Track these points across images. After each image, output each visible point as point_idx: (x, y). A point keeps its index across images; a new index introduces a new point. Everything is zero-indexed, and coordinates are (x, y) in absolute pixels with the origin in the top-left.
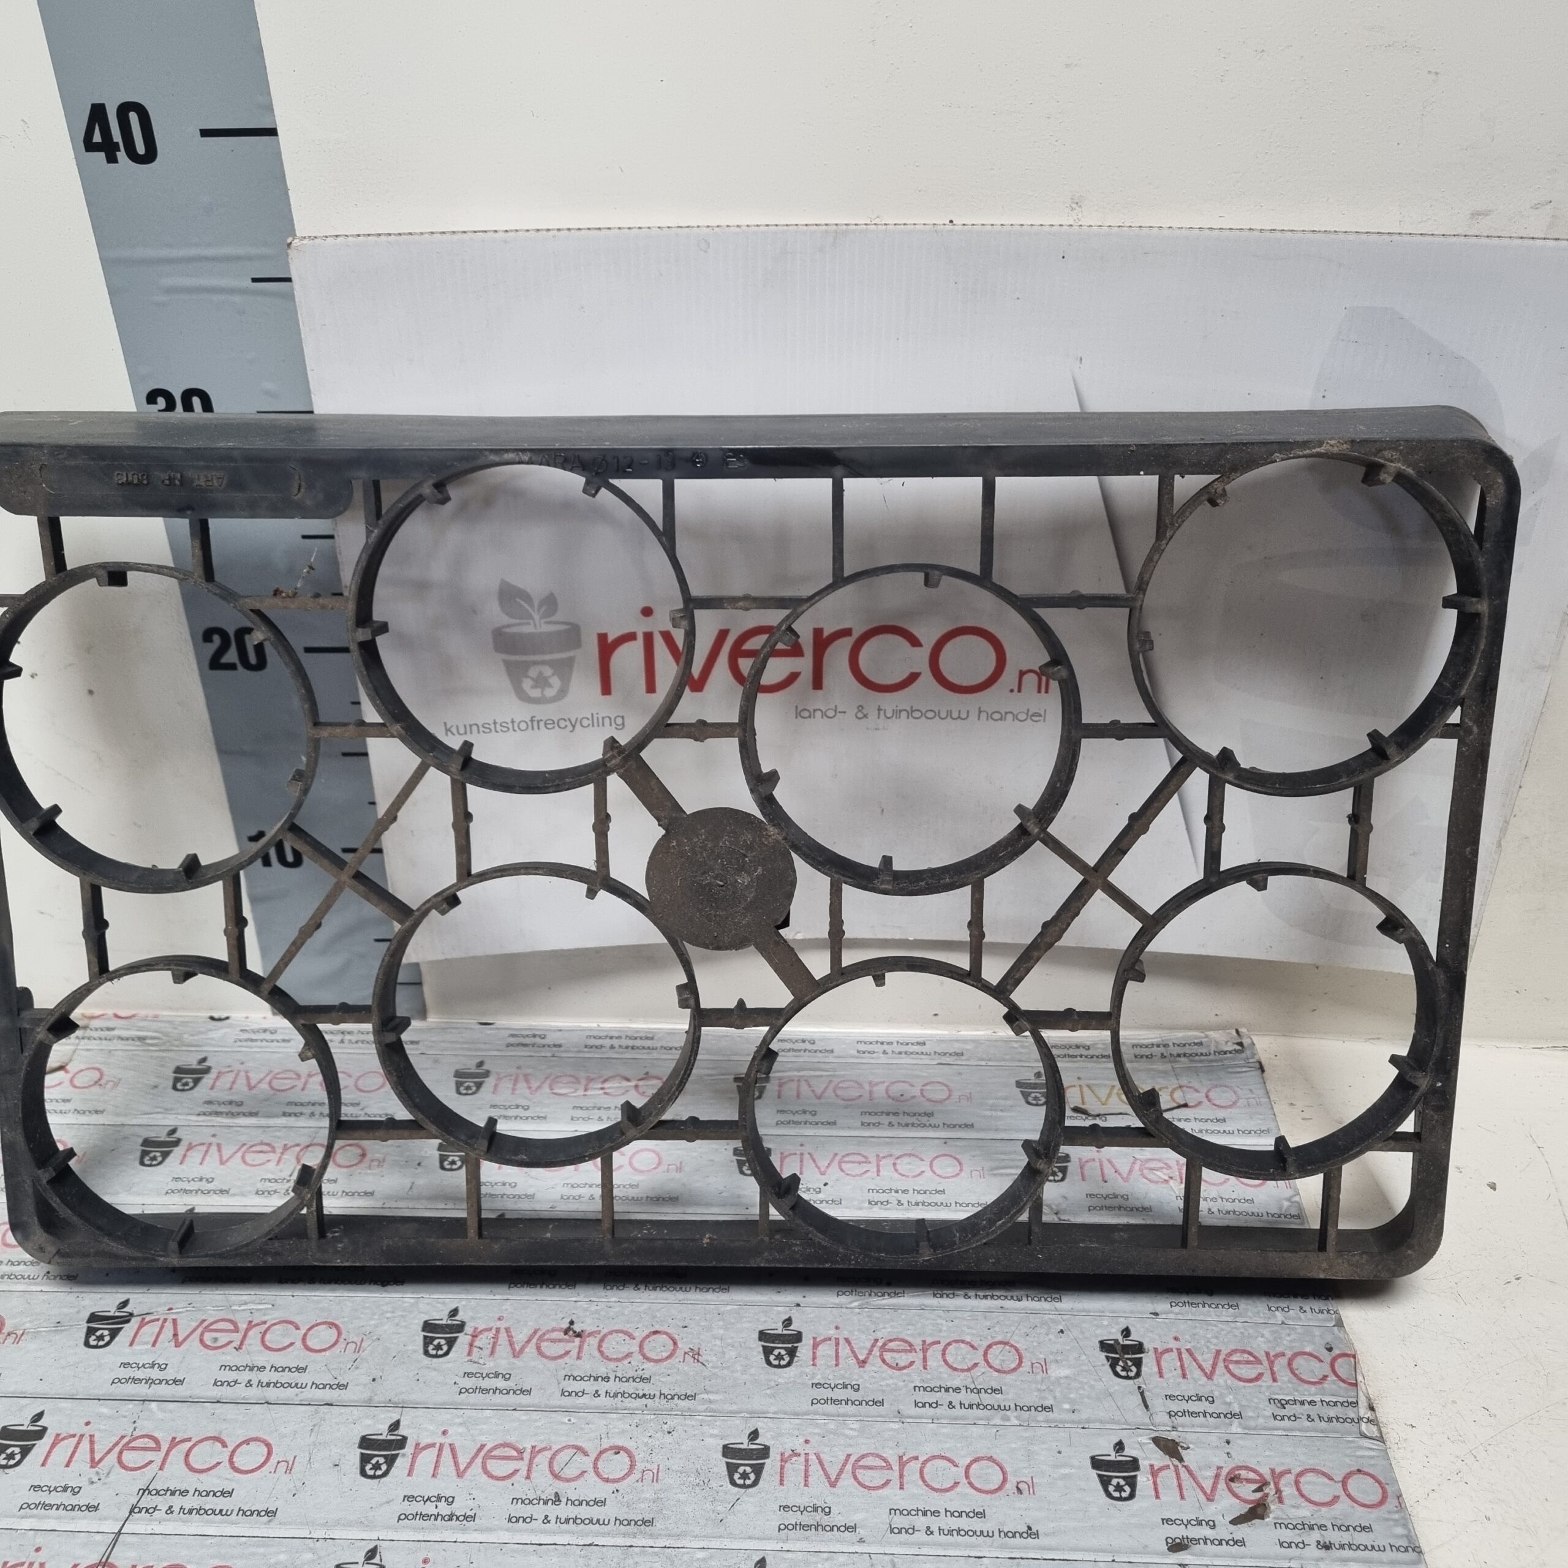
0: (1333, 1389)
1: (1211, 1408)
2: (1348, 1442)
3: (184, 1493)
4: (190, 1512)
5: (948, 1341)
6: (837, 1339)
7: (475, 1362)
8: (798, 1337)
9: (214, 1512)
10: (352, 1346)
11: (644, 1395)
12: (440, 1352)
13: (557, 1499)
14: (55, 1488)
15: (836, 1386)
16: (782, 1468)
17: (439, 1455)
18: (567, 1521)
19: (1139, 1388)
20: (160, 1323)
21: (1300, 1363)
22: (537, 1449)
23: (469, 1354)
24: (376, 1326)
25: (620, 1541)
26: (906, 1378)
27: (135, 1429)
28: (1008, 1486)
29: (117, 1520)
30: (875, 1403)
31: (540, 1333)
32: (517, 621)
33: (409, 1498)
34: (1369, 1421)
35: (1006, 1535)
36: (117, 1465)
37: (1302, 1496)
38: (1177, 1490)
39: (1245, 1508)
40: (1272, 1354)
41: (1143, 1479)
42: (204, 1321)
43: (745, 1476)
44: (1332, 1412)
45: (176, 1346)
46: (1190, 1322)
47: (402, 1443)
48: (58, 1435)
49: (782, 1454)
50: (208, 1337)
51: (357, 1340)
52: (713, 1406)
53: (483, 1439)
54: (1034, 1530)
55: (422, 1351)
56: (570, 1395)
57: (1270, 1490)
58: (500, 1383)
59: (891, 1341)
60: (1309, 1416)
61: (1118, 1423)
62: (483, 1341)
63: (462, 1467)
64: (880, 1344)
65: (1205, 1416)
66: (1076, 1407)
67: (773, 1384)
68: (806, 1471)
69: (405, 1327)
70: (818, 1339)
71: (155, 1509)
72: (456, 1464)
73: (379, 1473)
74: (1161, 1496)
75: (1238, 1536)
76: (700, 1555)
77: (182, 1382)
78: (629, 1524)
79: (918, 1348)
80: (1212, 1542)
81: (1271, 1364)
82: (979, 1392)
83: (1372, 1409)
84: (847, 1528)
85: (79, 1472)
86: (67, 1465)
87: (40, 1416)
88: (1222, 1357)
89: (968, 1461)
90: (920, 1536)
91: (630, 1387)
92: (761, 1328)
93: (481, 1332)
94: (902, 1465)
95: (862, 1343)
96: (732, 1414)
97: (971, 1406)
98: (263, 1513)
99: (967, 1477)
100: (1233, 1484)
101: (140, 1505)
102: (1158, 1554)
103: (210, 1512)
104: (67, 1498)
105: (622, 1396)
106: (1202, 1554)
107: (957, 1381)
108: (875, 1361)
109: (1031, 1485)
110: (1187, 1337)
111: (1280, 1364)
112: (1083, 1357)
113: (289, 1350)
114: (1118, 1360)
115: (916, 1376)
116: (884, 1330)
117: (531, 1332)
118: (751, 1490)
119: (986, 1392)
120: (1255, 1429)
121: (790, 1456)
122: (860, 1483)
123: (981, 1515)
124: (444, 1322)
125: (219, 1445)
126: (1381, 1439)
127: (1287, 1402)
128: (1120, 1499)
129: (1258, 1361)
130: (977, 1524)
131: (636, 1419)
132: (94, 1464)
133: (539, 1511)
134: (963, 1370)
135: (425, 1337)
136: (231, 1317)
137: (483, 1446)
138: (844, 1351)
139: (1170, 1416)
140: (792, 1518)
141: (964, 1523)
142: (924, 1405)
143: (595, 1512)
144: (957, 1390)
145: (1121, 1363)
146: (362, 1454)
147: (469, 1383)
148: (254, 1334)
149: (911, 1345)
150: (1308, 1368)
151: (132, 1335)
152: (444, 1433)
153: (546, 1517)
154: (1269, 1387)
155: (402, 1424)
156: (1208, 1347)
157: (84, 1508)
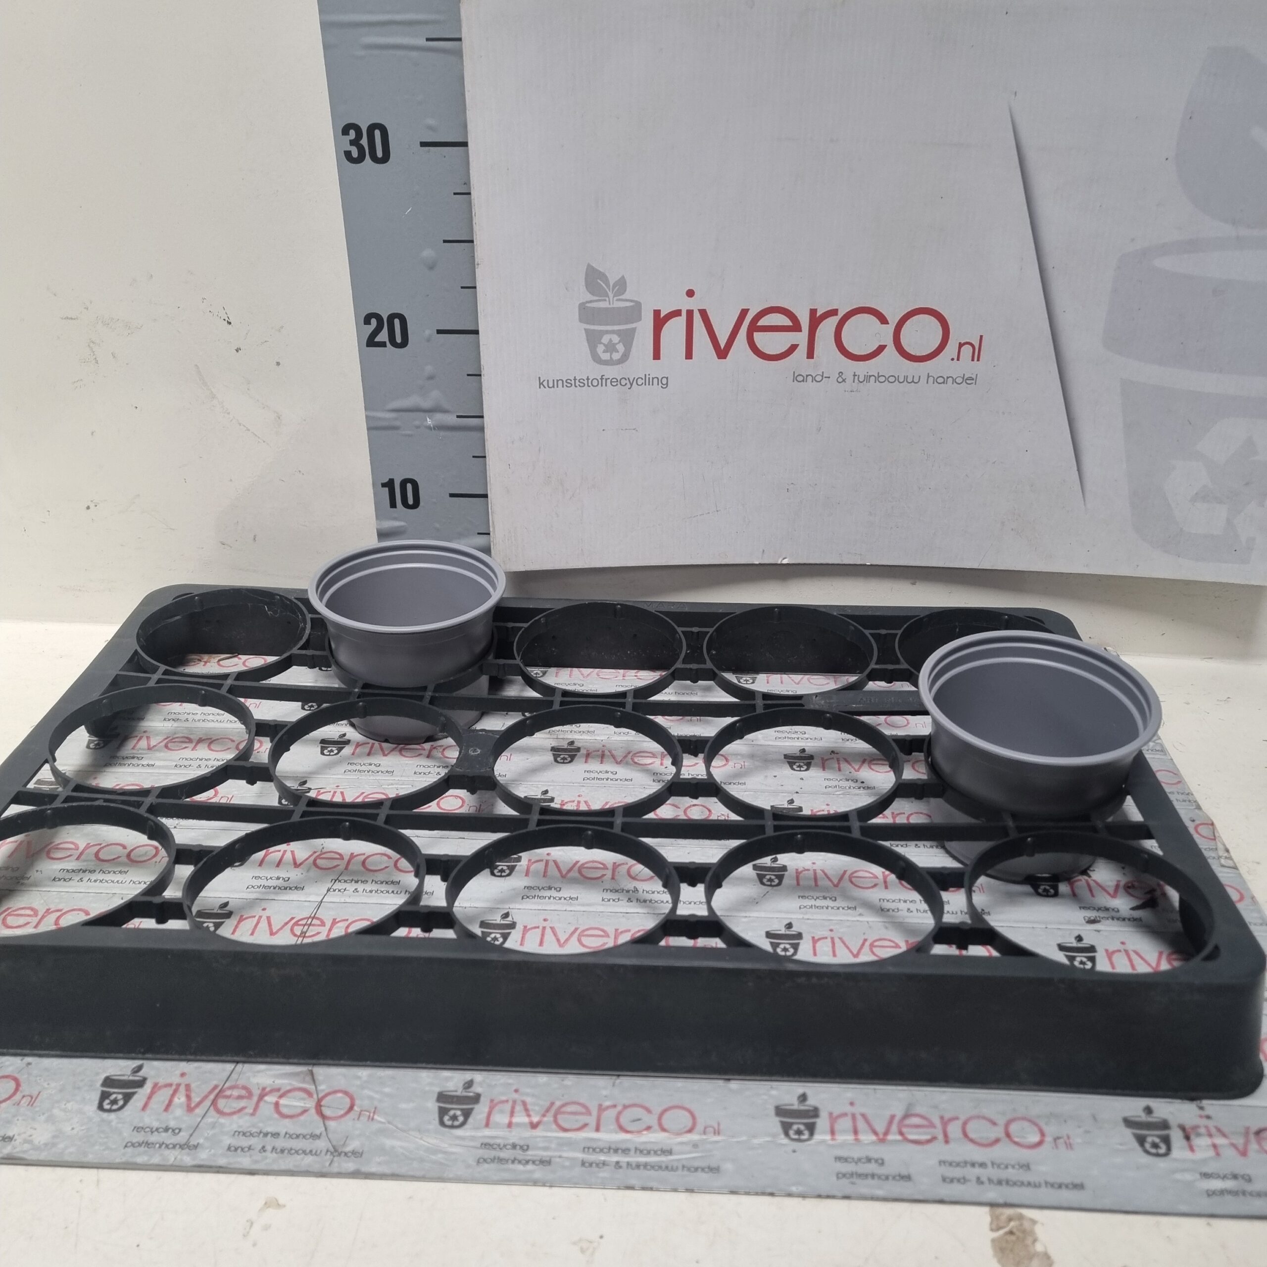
8: (799, 809)
10: (473, 808)
14: (271, 878)
16: (797, 876)
17: (546, 866)
27: (323, 848)
31: (610, 804)
32: (597, 298)
33: (527, 887)
34: (1226, 858)
36: (313, 866)
41: (1063, 886)
43: (769, 882)
47: (518, 859)
49: (796, 870)
51: (477, 805)
62: (569, 807)
63: (564, 873)
71: (345, 890)
72: (559, 870)
73: (504, 874)
83: (1227, 851)
85: (287, 870)
86: (277, 866)
93: (567, 803)
101: (334, 888)
102: (1081, 925)
104: (280, 883)
106: (1111, 926)
124: (539, 797)
126: (1235, 868)
128: (1048, 896)
132: (296, 865)
137: (577, 862)
157: (293, 888)
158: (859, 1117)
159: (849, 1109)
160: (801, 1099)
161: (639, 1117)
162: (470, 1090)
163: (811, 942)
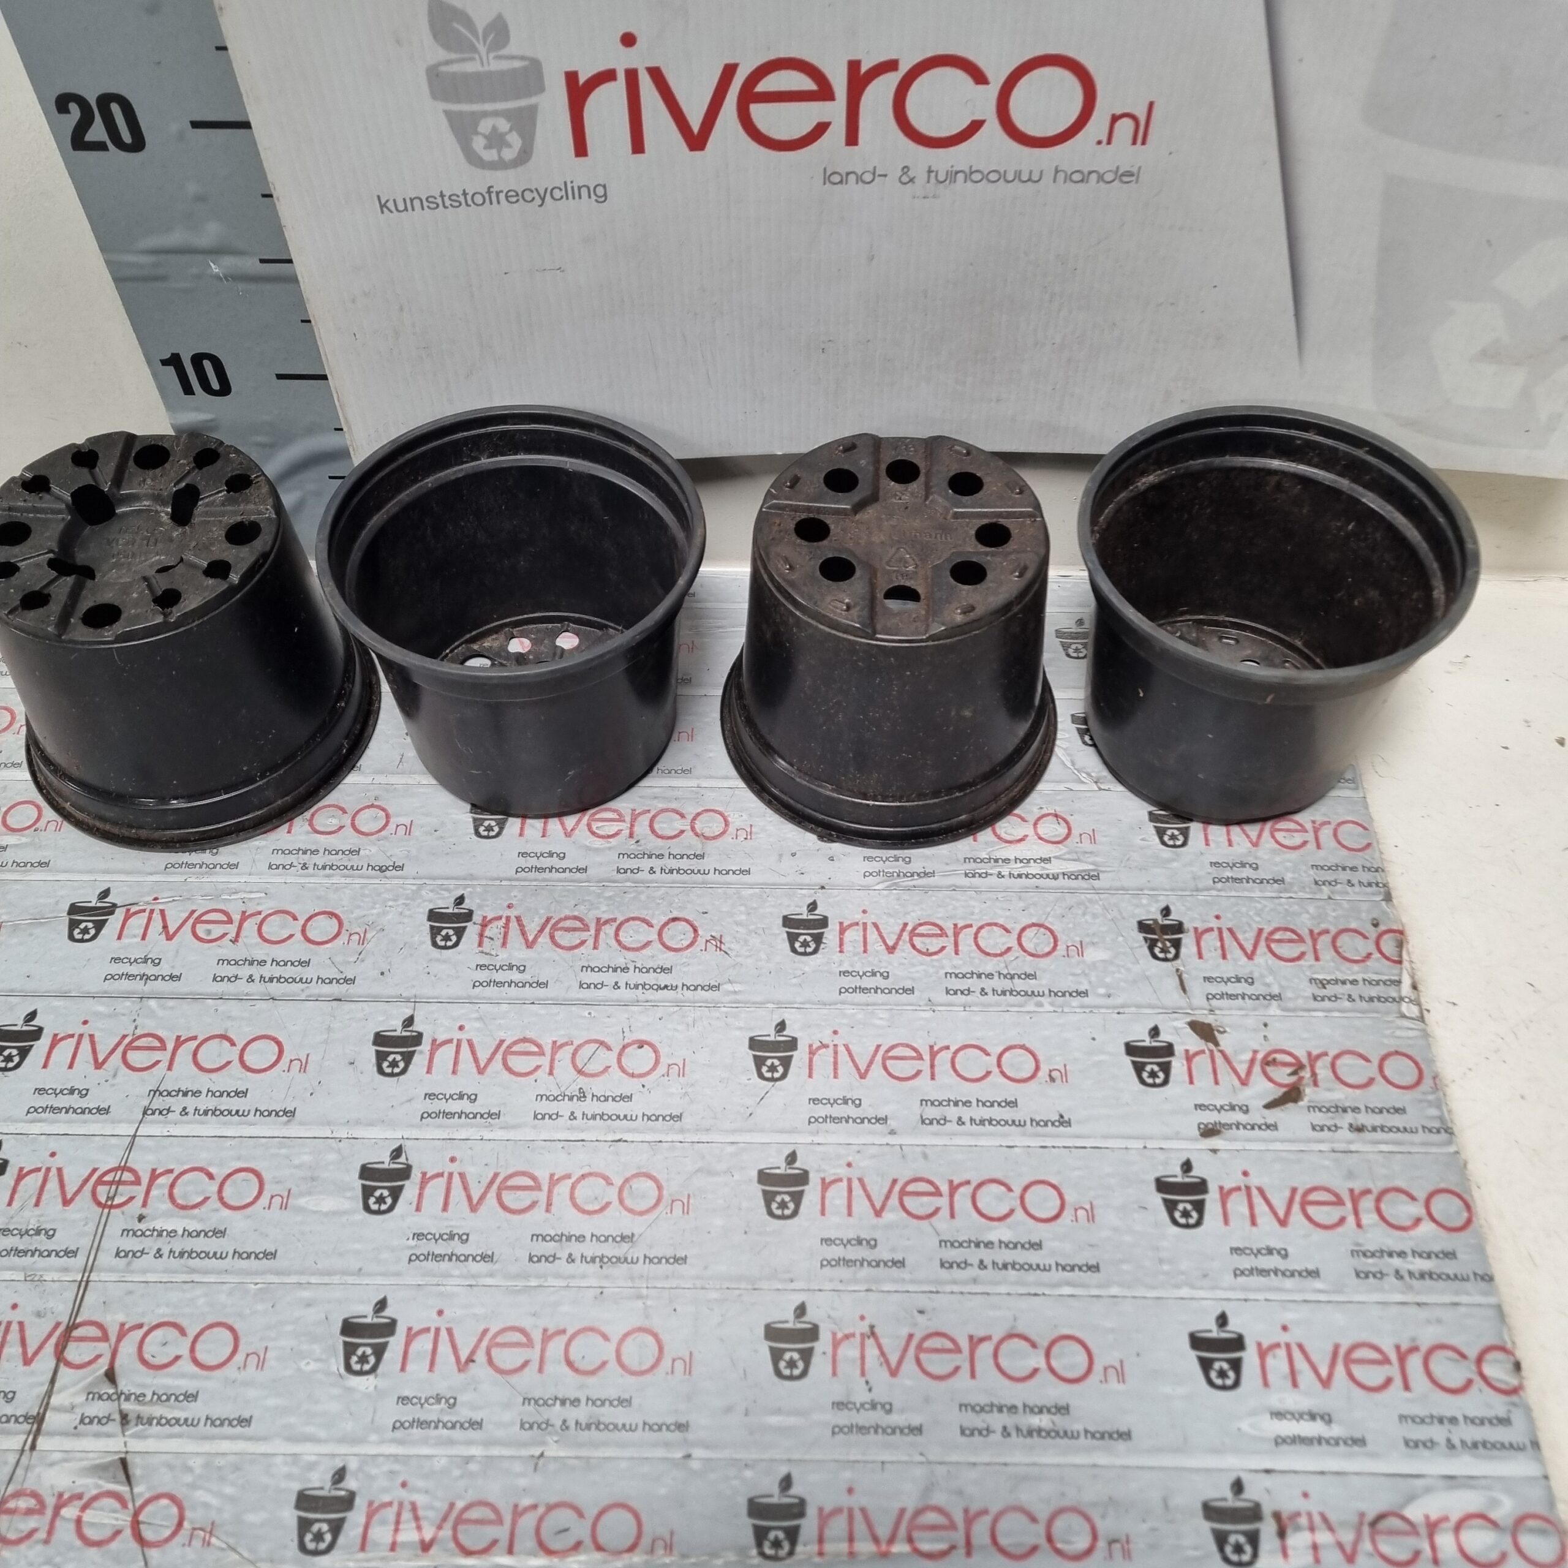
0: (1378, 968)
1: (1249, 990)
2: (1388, 1022)
3: (196, 1093)
4: (206, 1113)
5: (980, 924)
6: (865, 924)
7: (487, 954)
8: (824, 922)
9: (230, 1112)
10: (355, 937)
11: (666, 987)
12: (449, 944)
13: (582, 1096)
14: (61, 1091)
15: (864, 974)
16: (811, 1061)
17: (457, 1052)
18: (594, 1117)
19: (1177, 970)
20: (147, 914)
21: (1344, 941)
22: (558, 1044)
23: (480, 944)
24: (378, 915)
25: (648, 1137)
26: (936, 964)
27: (136, 1028)
28: (1040, 1074)
29: (130, 1122)
30: (905, 990)
31: (553, 921)
32: (458, 56)
33: (429, 1096)
34: (1411, 1001)
35: (1038, 1124)
36: (123, 1066)
37: (1338, 1078)
38: (1212, 1076)
39: (1280, 1092)
40: (1316, 931)
41: (1178, 1065)
42: (193, 912)
43: (773, 1069)
44: (1374, 992)
45: (168, 939)
46: (1233, 900)
47: (417, 1039)
48: (56, 1035)
49: (810, 1046)
50: (201, 930)
51: (361, 931)
52: (738, 997)
53: (502, 1035)
54: (1066, 1118)
55: (429, 942)
56: (589, 987)
57: (1306, 1074)
58: (515, 976)
59: (921, 925)
60: (1350, 996)
61: (1153, 1007)
62: (494, 930)
63: (482, 1064)
64: (909, 928)
65: (1243, 998)
66: (1112, 991)
67: (799, 973)
68: (836, 1064)
69: (411, 916)
70: (845, 924)
71: (169, 1110)
72: (476, 1060)
73: (396, 1070)
74: (1195, 1081)
75: (1270, 1121)
76: (730, 1149)
77: (179, 978)
78: (657, 1119)
79: (950, 932)
80: (1245, 1127)
81: (1315, 941)
82: (1012, 978)
83: (1414, 987)
84: (878, 1120)
85: (84, 1073)
86: (71, 1066)
87: (32, 1015)
88: (1264, 935)
89: (1000, 1049)
90: (952, 1127)
91: (651, 978)
92: (785, 913)
93: (491, 921)
94: (933, 1054)
95: (891, 928)
96: (760, 1005)
97: (1004, 993)
98: (281, 1113)
99: (999, 1065)
100: (1269, 1069)
101: (154, 1106)
102: (1192, 1139)
103: (226, 1113)
104: (74, 1101)
105: (643, 987)
106: (1235, 1140)
107: (990, 965)
108: (904, 946)
109: (1063, 1071)
110: (1229, 915)
111: (1324, 941)
112: (1121, 939)
113: (289, 942)
114: (1156, 941)
115: (948, 962)
116: (913, 914)
117: (543, 921)
118: (778, 1083)
119: (1019, 977)
120: (1294, 1010)
121: (819, 1048)
122: (890, 1074)
123: (1013, 1104)
124: (450, 911)
125: (226, 1044)
126: (1421, 1019)
127: (1329, 982)
128: (1154, 1085)
129: (1301, 940)
130: (1007, 1114)
131: (660, 1012)
132: (98, 1065)
133: (565, 1107)
134: (996, 955)
135: (432, 927)
136: (221, 907)
137: (502, 1042)
138: (872, 935)
139: (1208, 999)
140: (822, 1111)
141: (996, 1113)
142: (955, 993)
143: (621, 1108)
144: (989, 976)
145: (1159, 944)
146: (377, 1052)
147: (483, 976)
148: (250, 926)
149: (941, 929)
150: (1351, 945)
151: (119, 926)
152: (461, 1028)
153: (572, 1113)
154: (1311, 966)
155: (416, 1019)
156: (1250, 926)
157: (94, 1111)
158: (858, 1517)
159: (845, 1501)
160: (784, 1484)
161: (567, 1526)
162: (341, 1485)
163: (819, 1188)
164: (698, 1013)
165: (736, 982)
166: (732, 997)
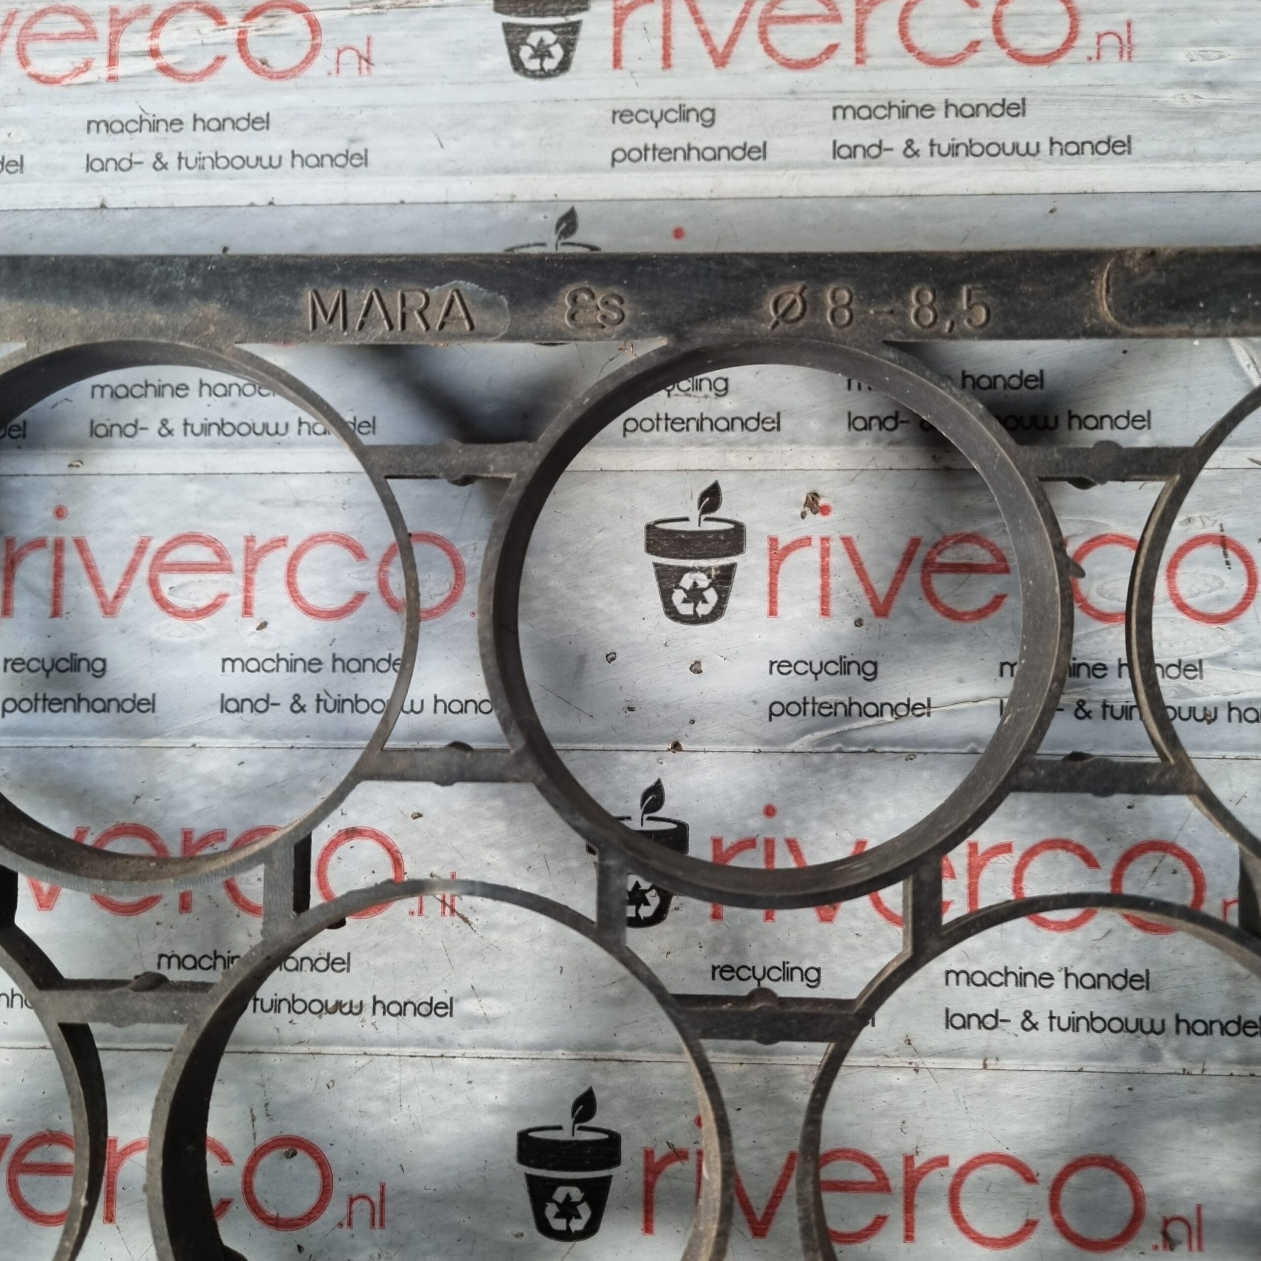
164: (409, 1073)
165: (487, 994)
166: (480, 1032)
